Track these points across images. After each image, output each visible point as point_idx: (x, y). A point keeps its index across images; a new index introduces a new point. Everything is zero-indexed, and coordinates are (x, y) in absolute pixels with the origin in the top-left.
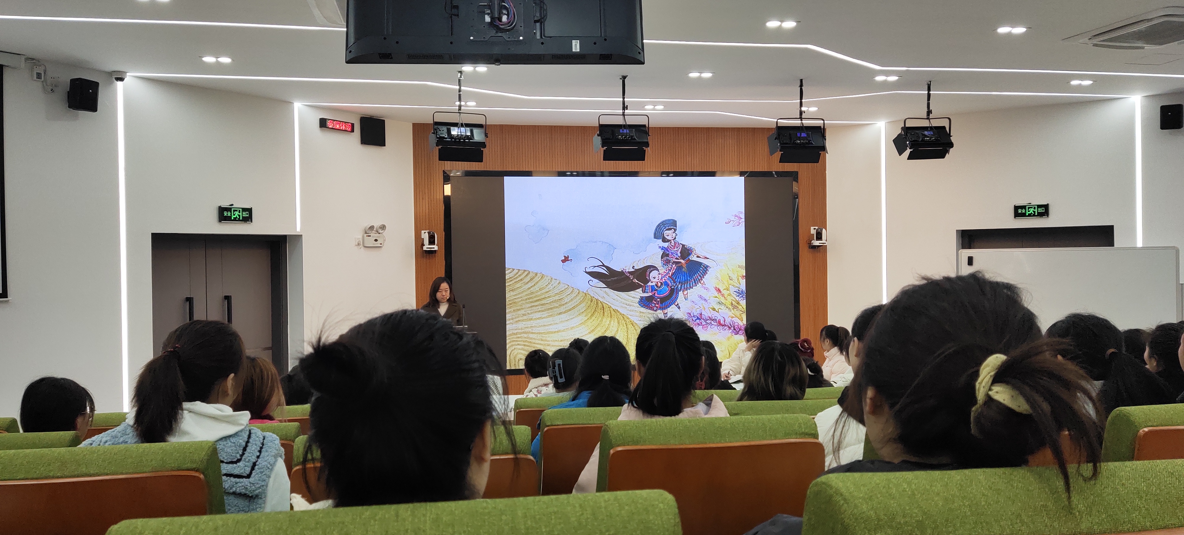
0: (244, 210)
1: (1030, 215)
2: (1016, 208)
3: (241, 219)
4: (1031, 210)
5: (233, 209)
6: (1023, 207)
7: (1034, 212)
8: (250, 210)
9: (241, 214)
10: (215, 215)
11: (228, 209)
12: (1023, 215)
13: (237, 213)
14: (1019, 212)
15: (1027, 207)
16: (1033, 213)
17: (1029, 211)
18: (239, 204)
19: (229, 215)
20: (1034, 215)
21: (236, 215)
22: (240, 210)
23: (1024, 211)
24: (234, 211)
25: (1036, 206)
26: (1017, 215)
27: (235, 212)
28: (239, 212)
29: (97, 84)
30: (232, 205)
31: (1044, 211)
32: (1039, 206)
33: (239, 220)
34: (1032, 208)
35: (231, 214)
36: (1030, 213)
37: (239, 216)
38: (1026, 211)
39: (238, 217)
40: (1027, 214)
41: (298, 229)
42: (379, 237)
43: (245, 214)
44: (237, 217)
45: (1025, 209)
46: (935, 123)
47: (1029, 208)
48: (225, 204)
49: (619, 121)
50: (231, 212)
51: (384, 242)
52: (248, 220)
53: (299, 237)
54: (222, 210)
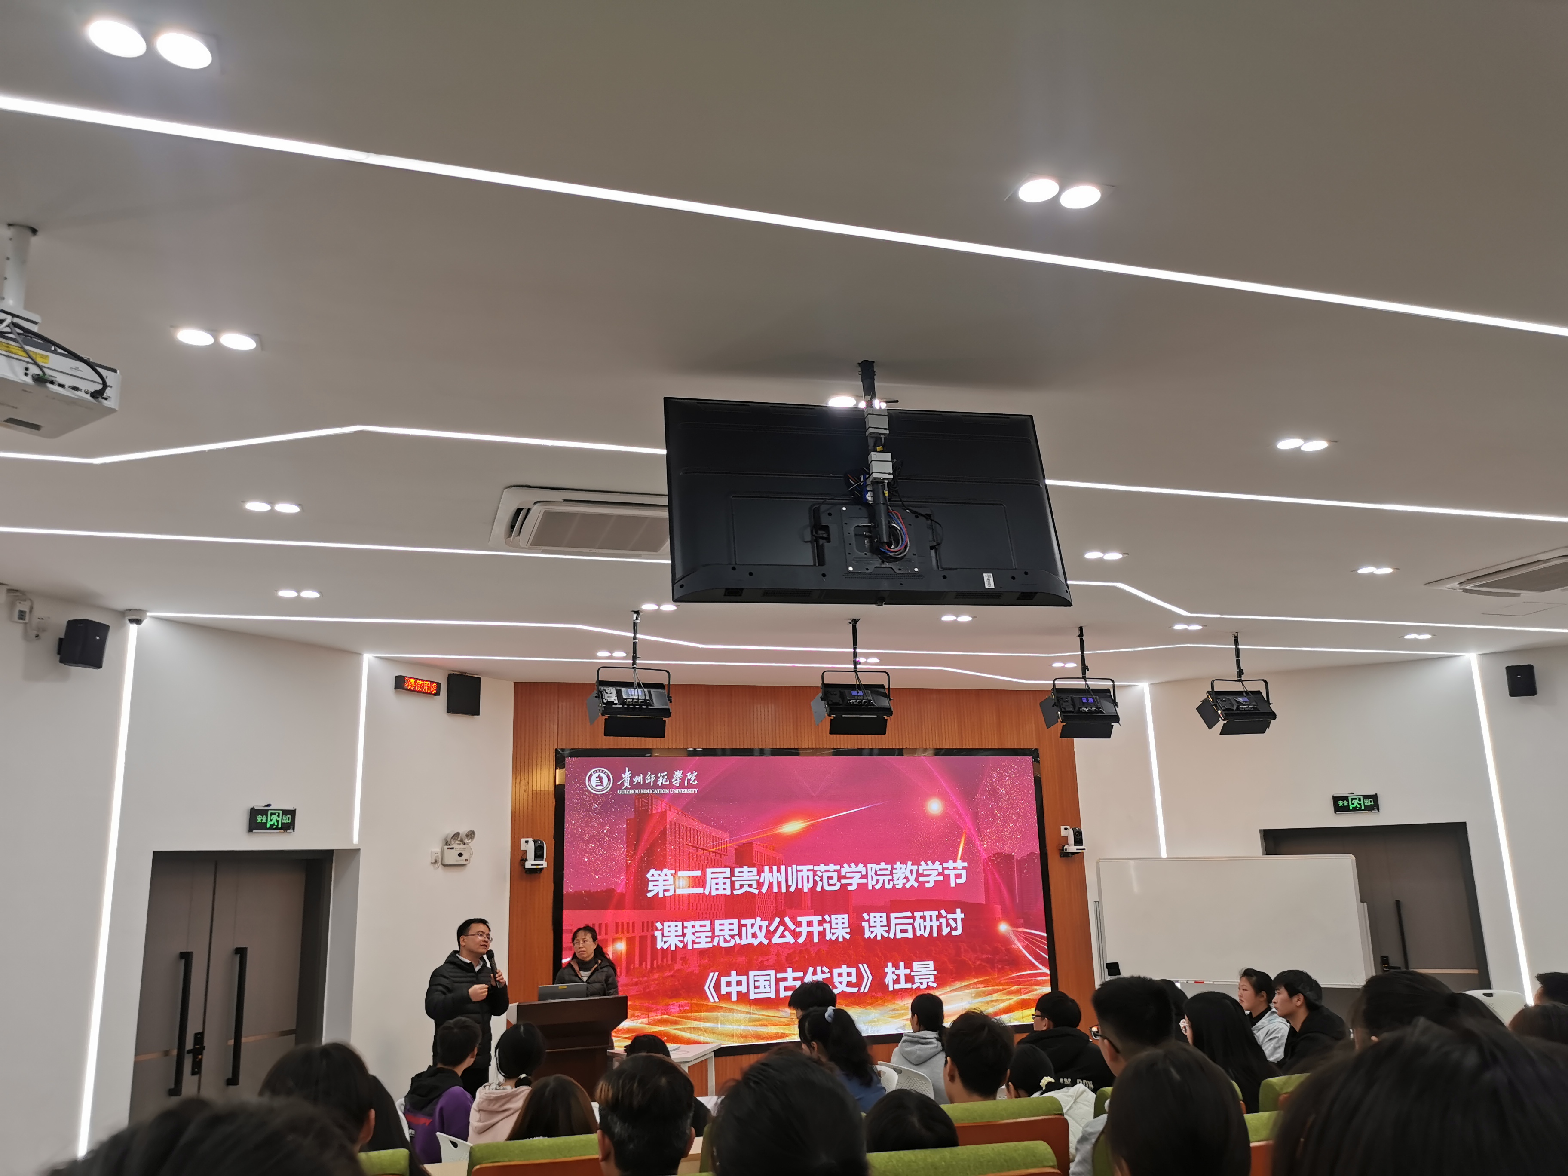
0: (285, 812)
1: (1354, 809)
2: (1336, 799)
3: (280, 826)
4: (1356, 802)
5: (270, 812)
6: (1345, 798)
7: (1360, 804)
8: (292, 813)
9: (280, 819)
10: (243, 820)
11: (264, 812)
12: (1346, 809)
13: (275, 817)
14: (1340, 804)
15: (1350, 798)
16: (1359, 806)
17: (1353, 804)
18: (279, 804)
19: (264, 821)
20: (1360, 809)
21: (274, 821)
22: (279, 814)
23: (1346, 804)
24: (272, 814)
25: (1361, 798)
26: (1338, 809)
27: (273, 816)
28: (278, 816)
29: (104, 628)
30: (269, 805)
31: (1373, 803)
32: (1366, 797)
33: (277, 828)
34: (1356, 799)
35: (267, 820)
36: (1354, 806)
37: (278, 821)
38: (1348, 804)
39: (276, 824)
40: (1351, 808)
41: (355, 840)
43: (286, 820)
44: (274, 824)
45: (1348, 801)
46: (1251, 687)
47: (1352, 799)
48: (259, 805)
49: (851, 680)
50: (267, 816)
51: (470, 857)
52: (288, 827)
53: (354, 853)
54: (254, 813)
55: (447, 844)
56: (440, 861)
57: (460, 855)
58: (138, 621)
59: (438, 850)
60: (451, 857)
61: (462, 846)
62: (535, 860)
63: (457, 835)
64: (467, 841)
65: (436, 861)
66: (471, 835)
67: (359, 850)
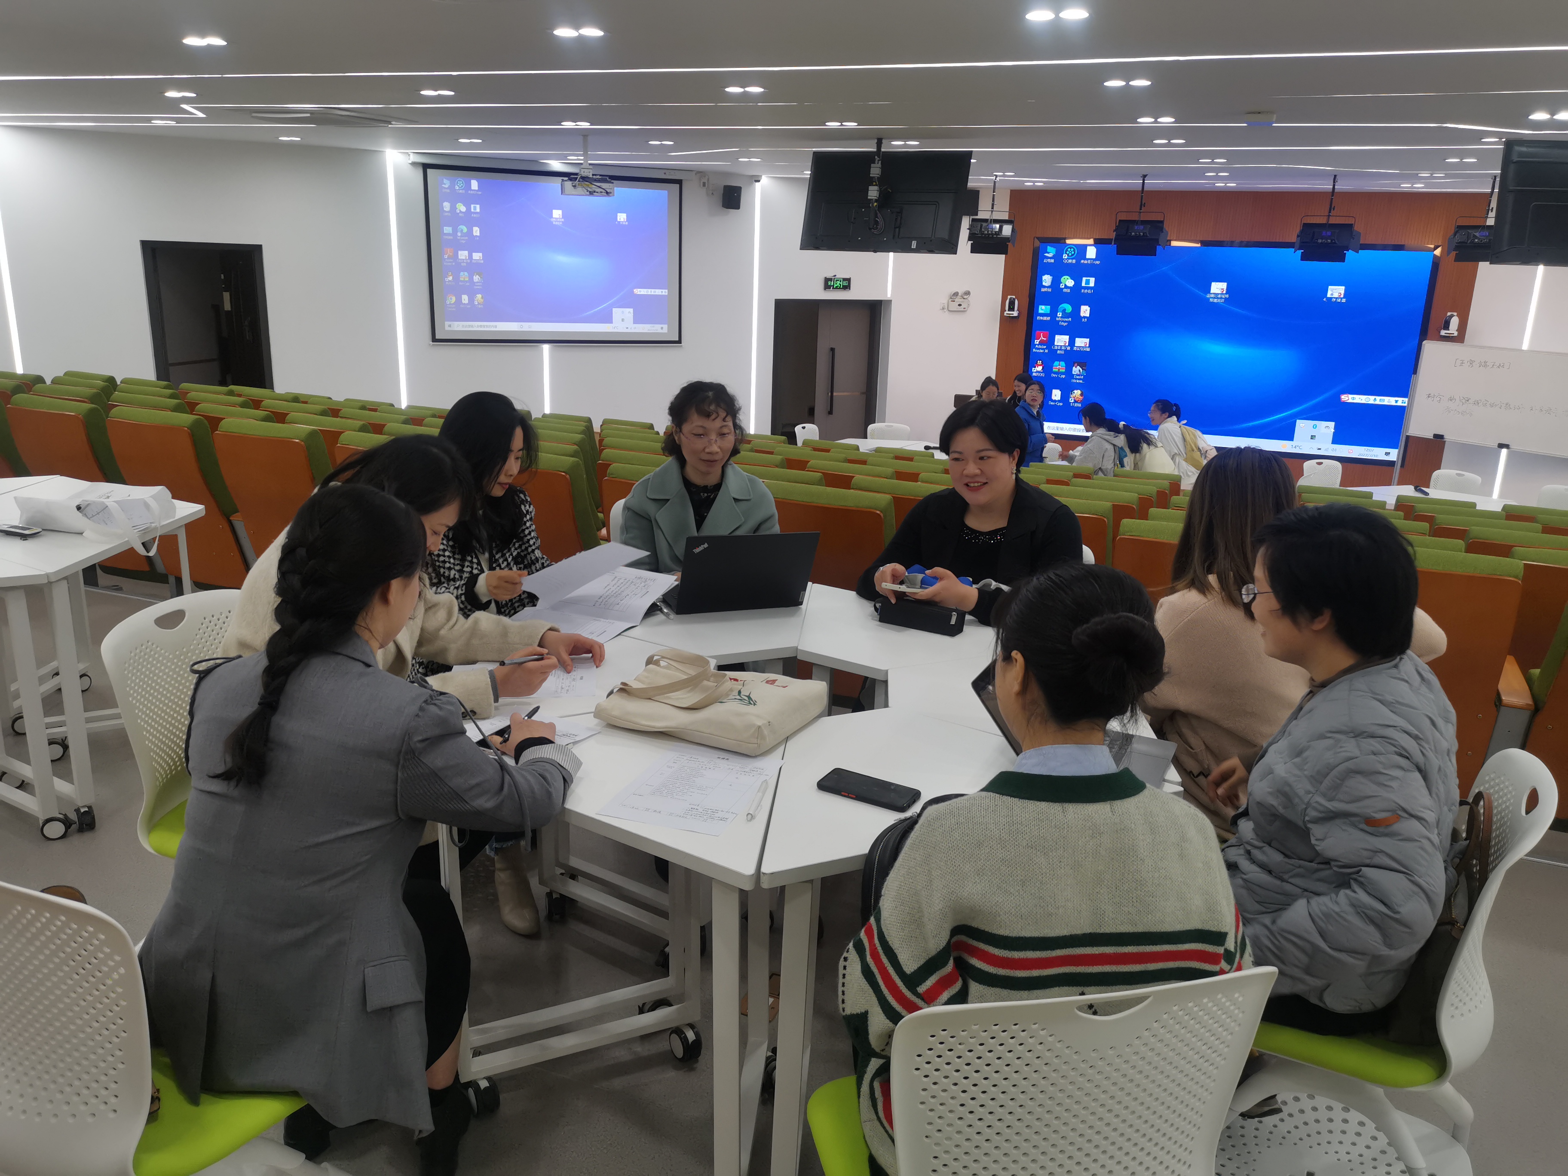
0: (844, 280)
3: (842, 287)
5: (835, 279)
8: (849, 280)
9: (841, 283)
10: (821, 284)
11: (831, 280)
13: (838, 282)
18: (842, 275)
19: (832, 284)
21: (838, 284)
22: (841, 280)
24: (837, 281)
29: (740, 188)
30: (835, 276)
33: (840, 288)
35: (834, 283)
37: (840, 285)
41: (889, 295)
42: (963, 302)
43: (845, 283)
44: (838, 286)
48: (829, 275)
49: (1136, 217)
51: (968, 307)
52: (847, 287)
53: (889, 302)
54: (827, 280)
55: (951, 298)
56: (946, 308)
57: (960, 305)
58: (759, 181)
59: (945, 302)
60: (954, 306)
61: (962, 300)
62: (1009, 311)
63: (956, 294)
64: (965, 297)
65: (943, 309)
66: (968, 293)
67: (891, 301)
